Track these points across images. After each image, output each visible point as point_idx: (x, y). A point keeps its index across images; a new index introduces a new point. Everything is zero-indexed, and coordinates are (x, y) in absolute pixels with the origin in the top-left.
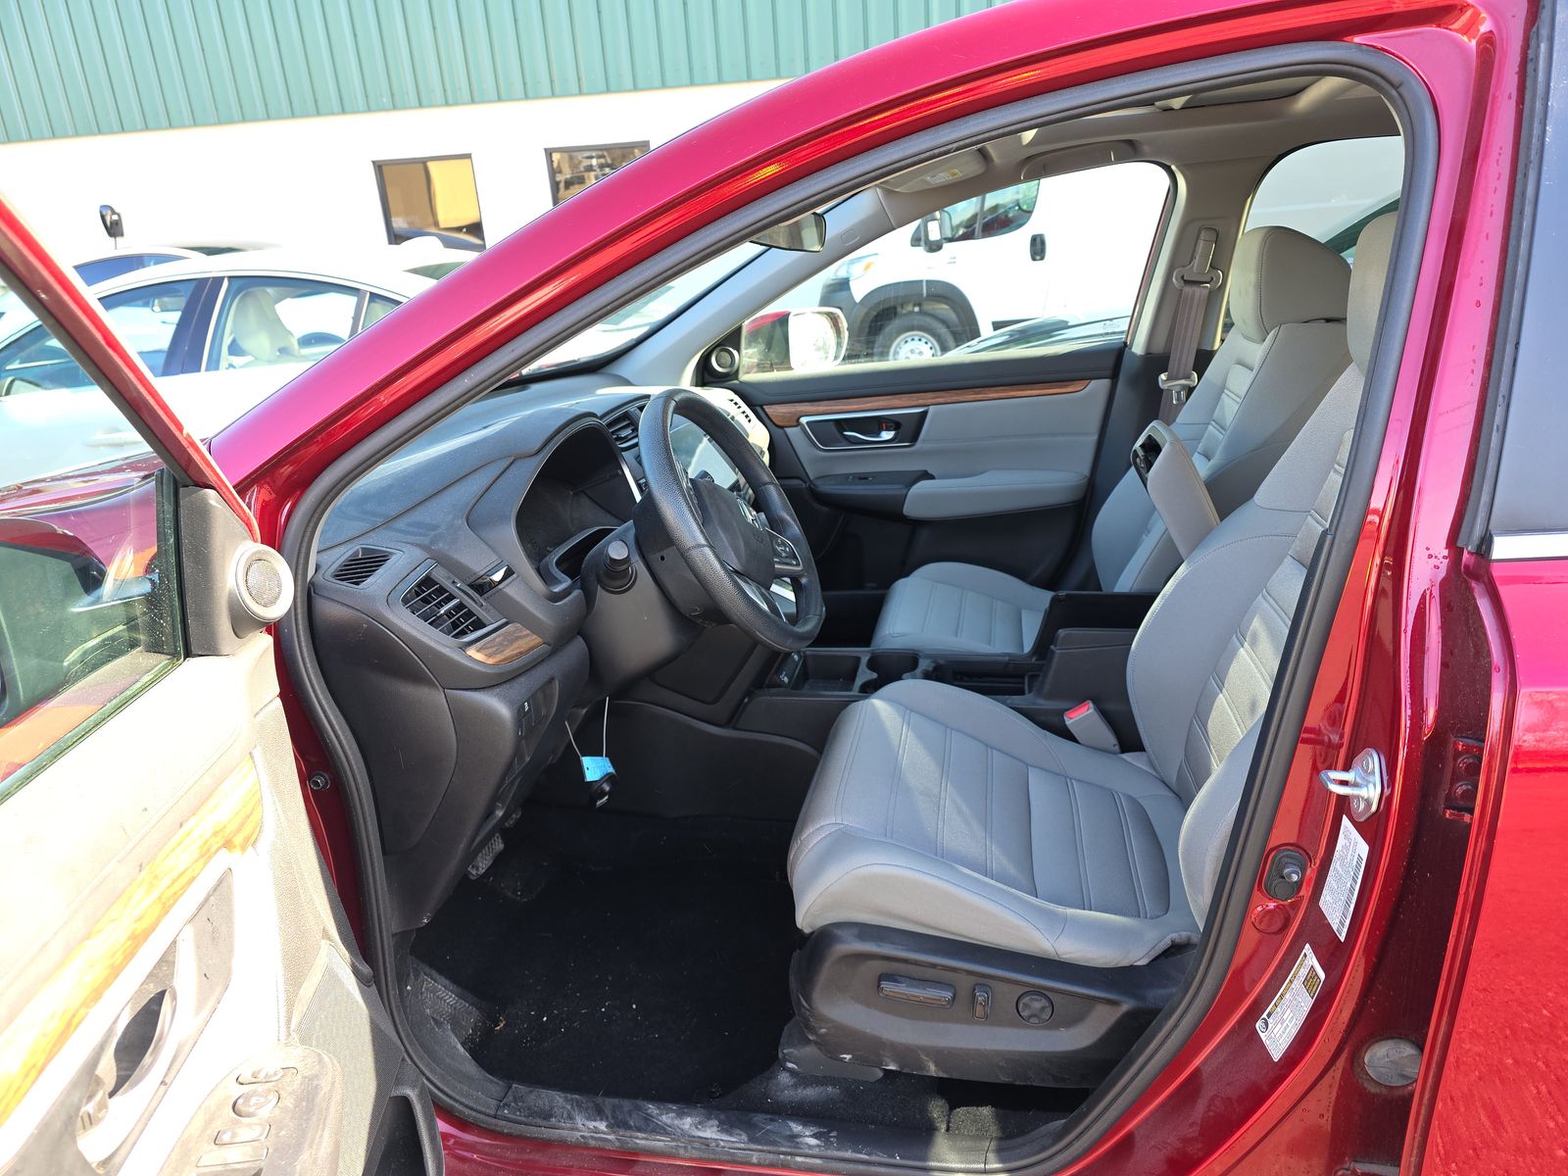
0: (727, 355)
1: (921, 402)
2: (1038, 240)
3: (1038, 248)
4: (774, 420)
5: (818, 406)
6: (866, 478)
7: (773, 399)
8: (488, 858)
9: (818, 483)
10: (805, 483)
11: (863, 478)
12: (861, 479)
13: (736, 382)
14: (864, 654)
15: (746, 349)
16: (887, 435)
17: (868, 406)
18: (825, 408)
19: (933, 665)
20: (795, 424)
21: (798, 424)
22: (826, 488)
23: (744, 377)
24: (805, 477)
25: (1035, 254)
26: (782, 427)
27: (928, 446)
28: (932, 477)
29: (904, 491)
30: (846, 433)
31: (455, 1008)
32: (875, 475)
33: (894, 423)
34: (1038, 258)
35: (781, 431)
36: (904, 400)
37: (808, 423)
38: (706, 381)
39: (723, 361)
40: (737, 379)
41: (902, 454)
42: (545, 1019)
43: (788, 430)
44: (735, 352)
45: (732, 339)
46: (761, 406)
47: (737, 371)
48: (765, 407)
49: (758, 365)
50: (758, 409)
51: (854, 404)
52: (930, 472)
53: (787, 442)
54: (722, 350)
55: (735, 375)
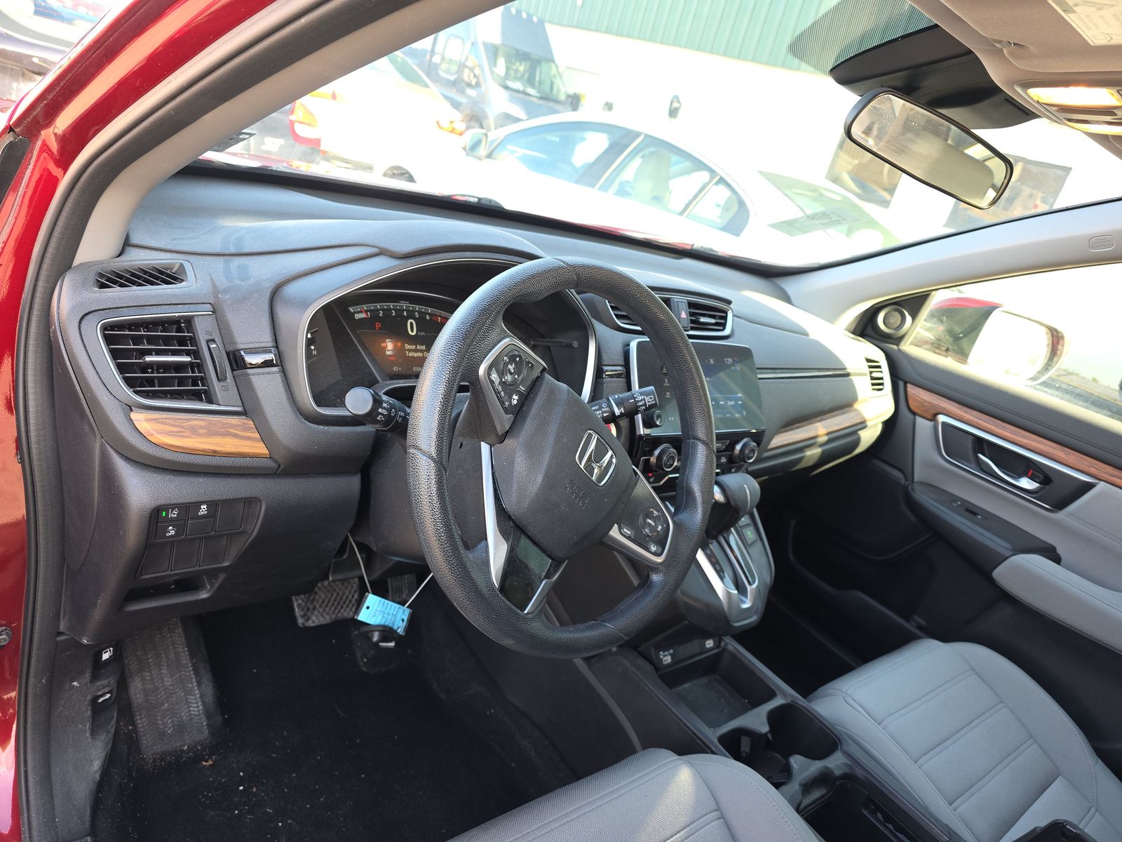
0: (900, 318)
1: (1093, 470)
4: (911, 402)
5: (966, 412)
6: (975, 514)
7: (922, 381)
8: (327, 617)
9: (918, 488)
10: (906, 480)
11: (971, 511)
12: (968, 510)
13: (895, 347)
14: (785, 694)
15: (925, 320)
16: (1026, 483)
17: (1024, 441)
18: (971, 418)
19: (846, 770)
20: (930, 417)
21: (933, 418)
22: (923, 498)
23: (907, 347)
24: (909, 475)
26: (914, 414)
27: (1073, 523)
28: (1057, 559)
29: (1007, 553)
30: (980, 456)
31: (191, 719)
32: (988, 516)
33: (1044, 476)
35: (911, 416)
36: (1073, 457)
37: (944, 424)
38: (866, 332)
39: (891, 320)
40: (898, 345)
41: (1034, 513)
42: (241, 788)
43: (919, 420)
44: (909, 318)
45: (913, 303)
46: (905, 383)
47: (902, 338)
48: (909, 385)
49: (933, 344)
50: (901, 384)
51: (1009, 431)
52: (1059, 551)
53: (911, 430)
54: (896, 310)
55: (898, 340)
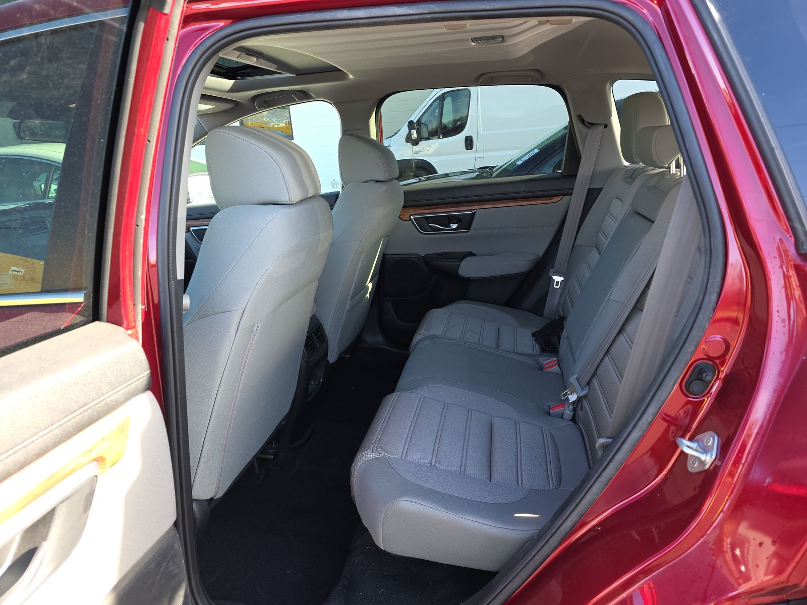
2: (469, 139)
3: (469, 143)
25: (467, 146)
34: (469, 148)
